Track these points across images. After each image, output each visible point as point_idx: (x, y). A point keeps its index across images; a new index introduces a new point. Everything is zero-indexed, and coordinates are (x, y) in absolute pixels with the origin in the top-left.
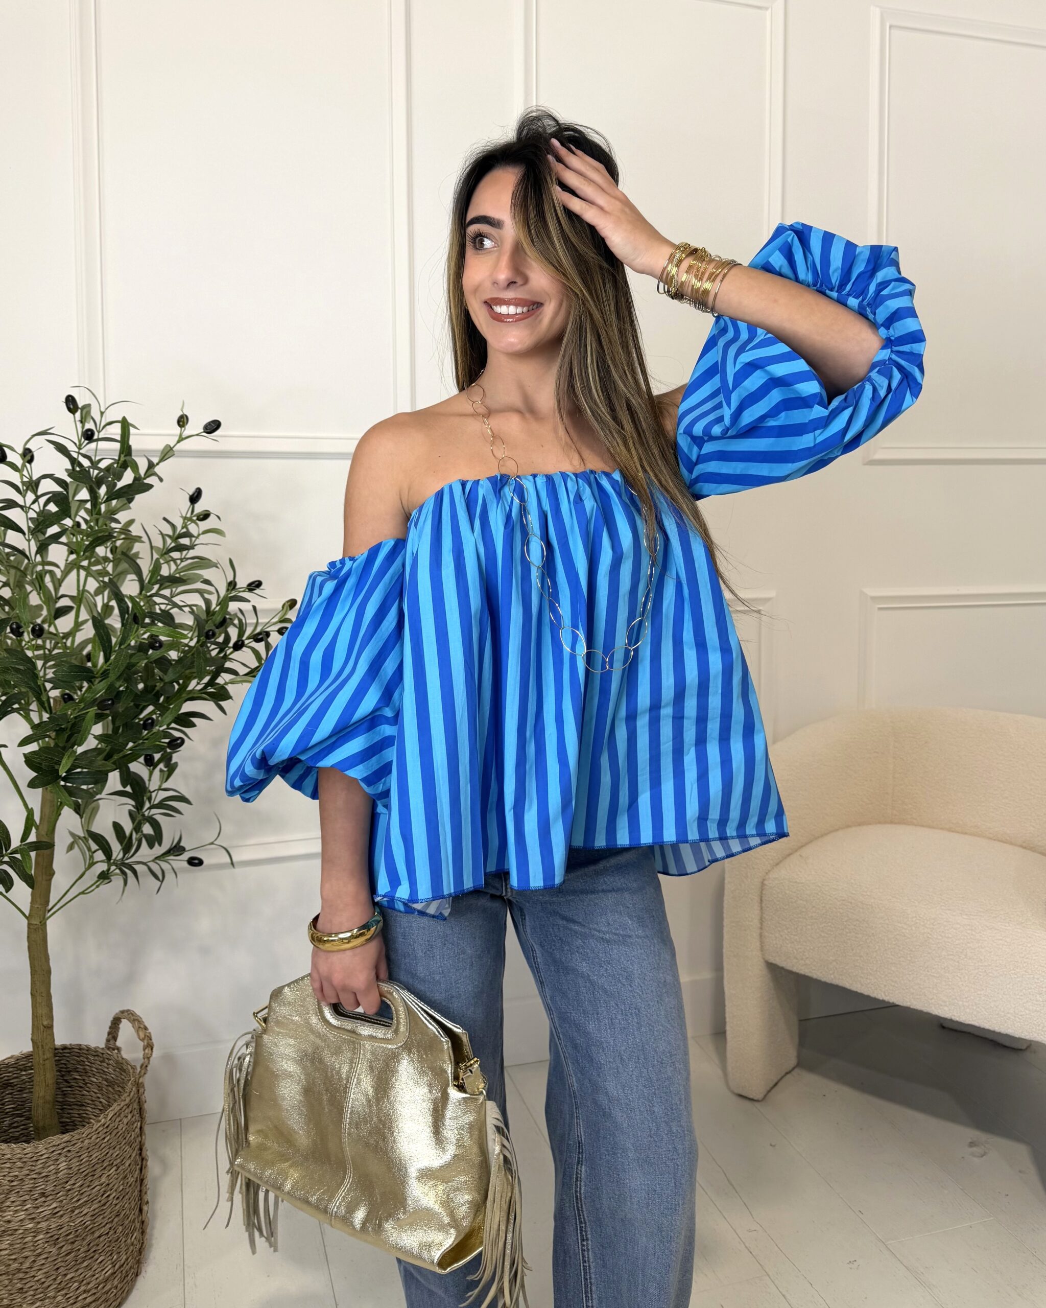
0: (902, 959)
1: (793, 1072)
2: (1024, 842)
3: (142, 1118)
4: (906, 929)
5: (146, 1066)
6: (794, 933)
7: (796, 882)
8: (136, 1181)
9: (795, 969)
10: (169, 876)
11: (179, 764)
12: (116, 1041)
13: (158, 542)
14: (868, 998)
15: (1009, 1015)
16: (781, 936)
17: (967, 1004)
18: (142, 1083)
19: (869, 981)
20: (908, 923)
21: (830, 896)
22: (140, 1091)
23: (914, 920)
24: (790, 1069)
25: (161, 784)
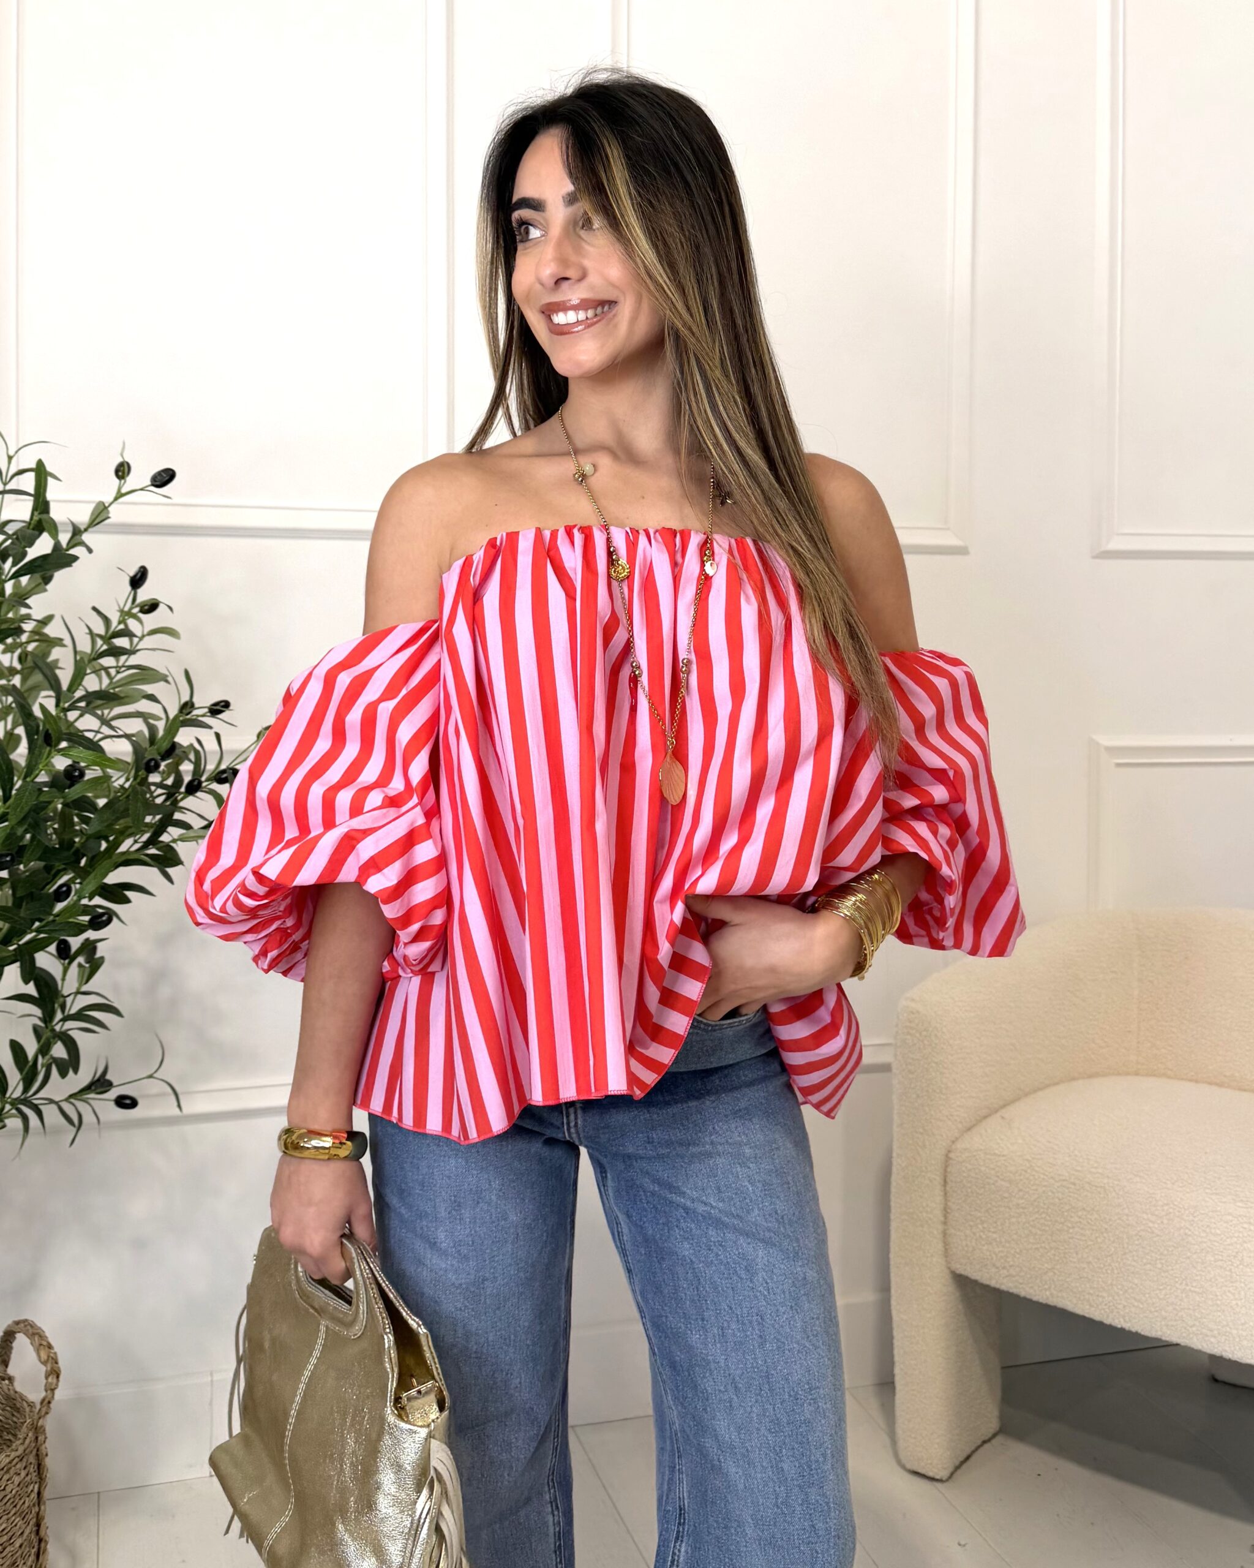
0: (1148, 1266)
1: (993, 1441)
3: (41, 1478)
4: (1153, 1222)
5: (49, 1402)
6: (992, 1230)
7: (995, 1154)
9: (993, 1283)
10: (89, 1119)
12: (7, 1366)
13: (84, 642)
16: (974, 1234)
18: (42, 1426)
19: (1101, 1300)
20: (1157, 1213)
21: (1044, 1174)
22: (39, 1438)
23: (1165, 1208)
24: (990, 1435)
25: (81, 985)
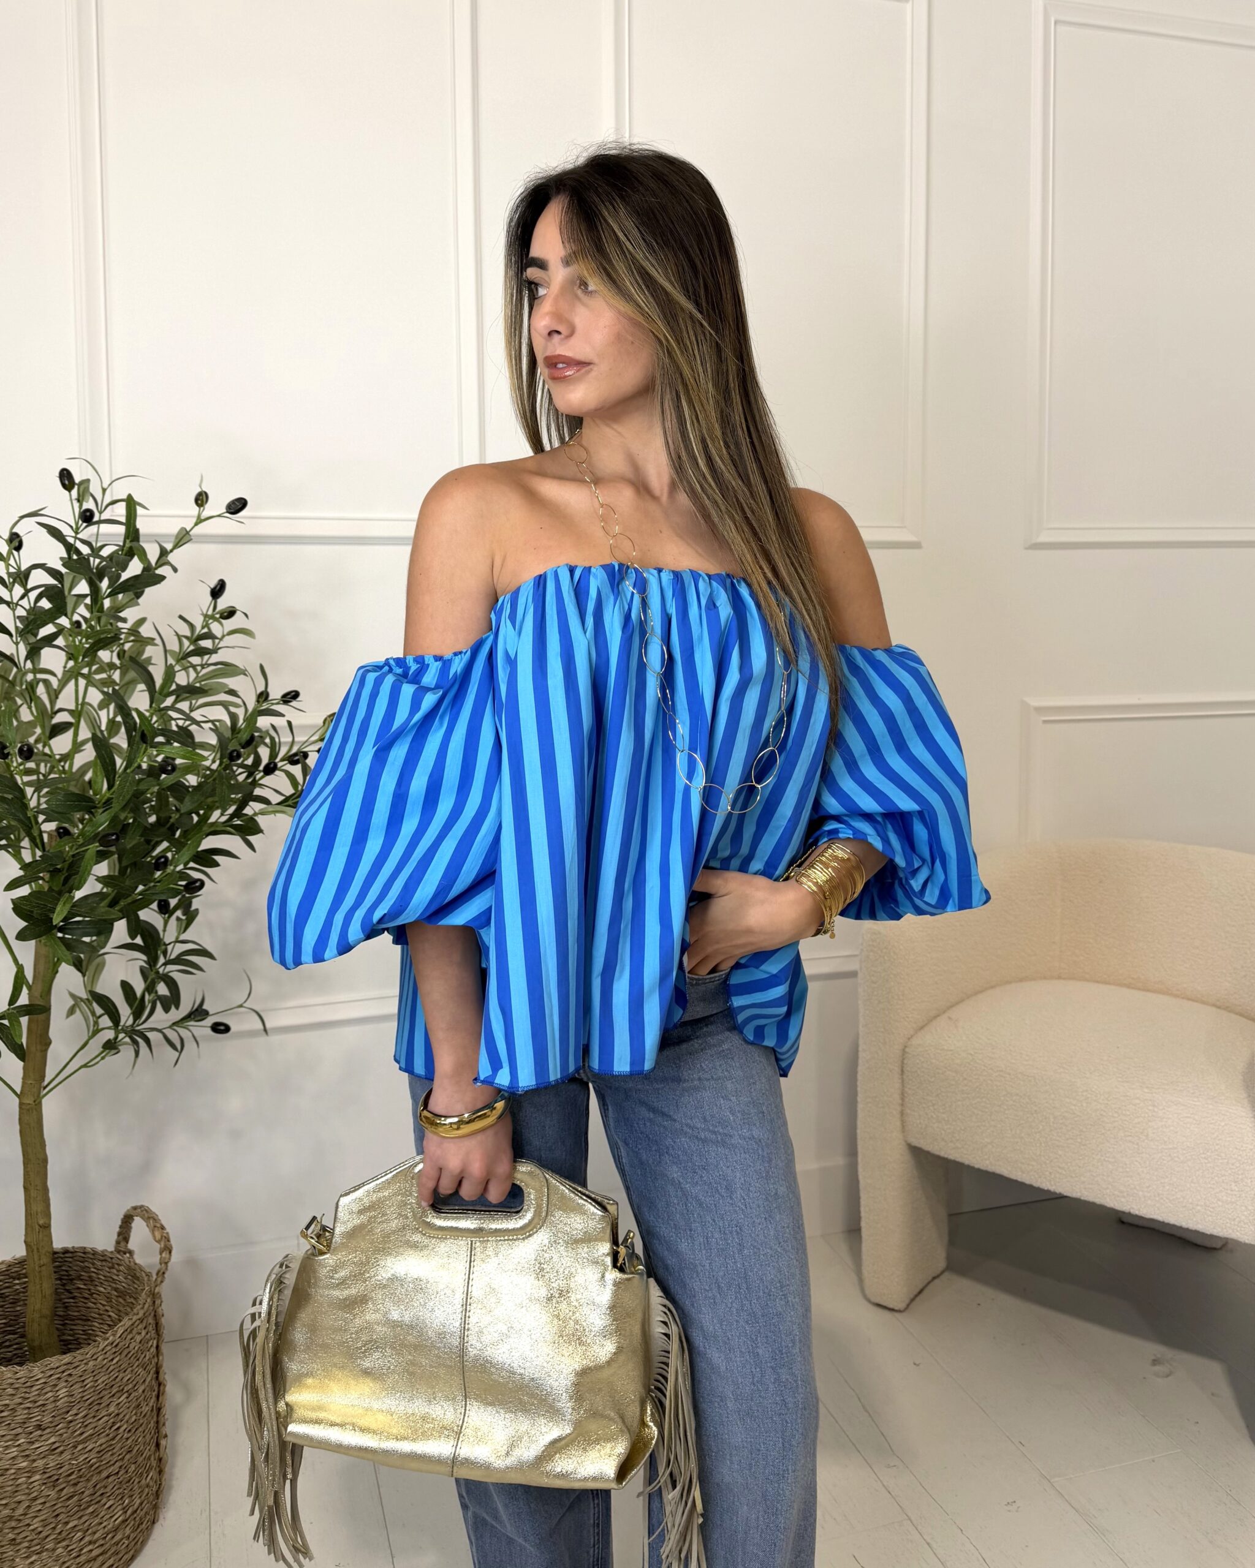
0: (1070, 1141)
1: (941, 1277)
2: (1218, 1000)
3: (158, 1335)
4: (1075, 1105)
5: (164, 1273)
6: (941, 1111)
7: (943, 1049)
8: (152, 1411)
9: (942, 1154)
10: (190, 1045)
11: (200, 911)
12: (127, 1242)
13: (173, 645)
14: (1031, 1187)
15: (1199, 1208)
16: (926, 1114)
17: (1149, 1195)
18: (158, 1293)
19: (1031, 1167)
20: (1078, 1098)
21: (984, 1066)
22: (156, 1303)
23: (1085, 1094)
24: (939, 1272)
25: (179, 935)
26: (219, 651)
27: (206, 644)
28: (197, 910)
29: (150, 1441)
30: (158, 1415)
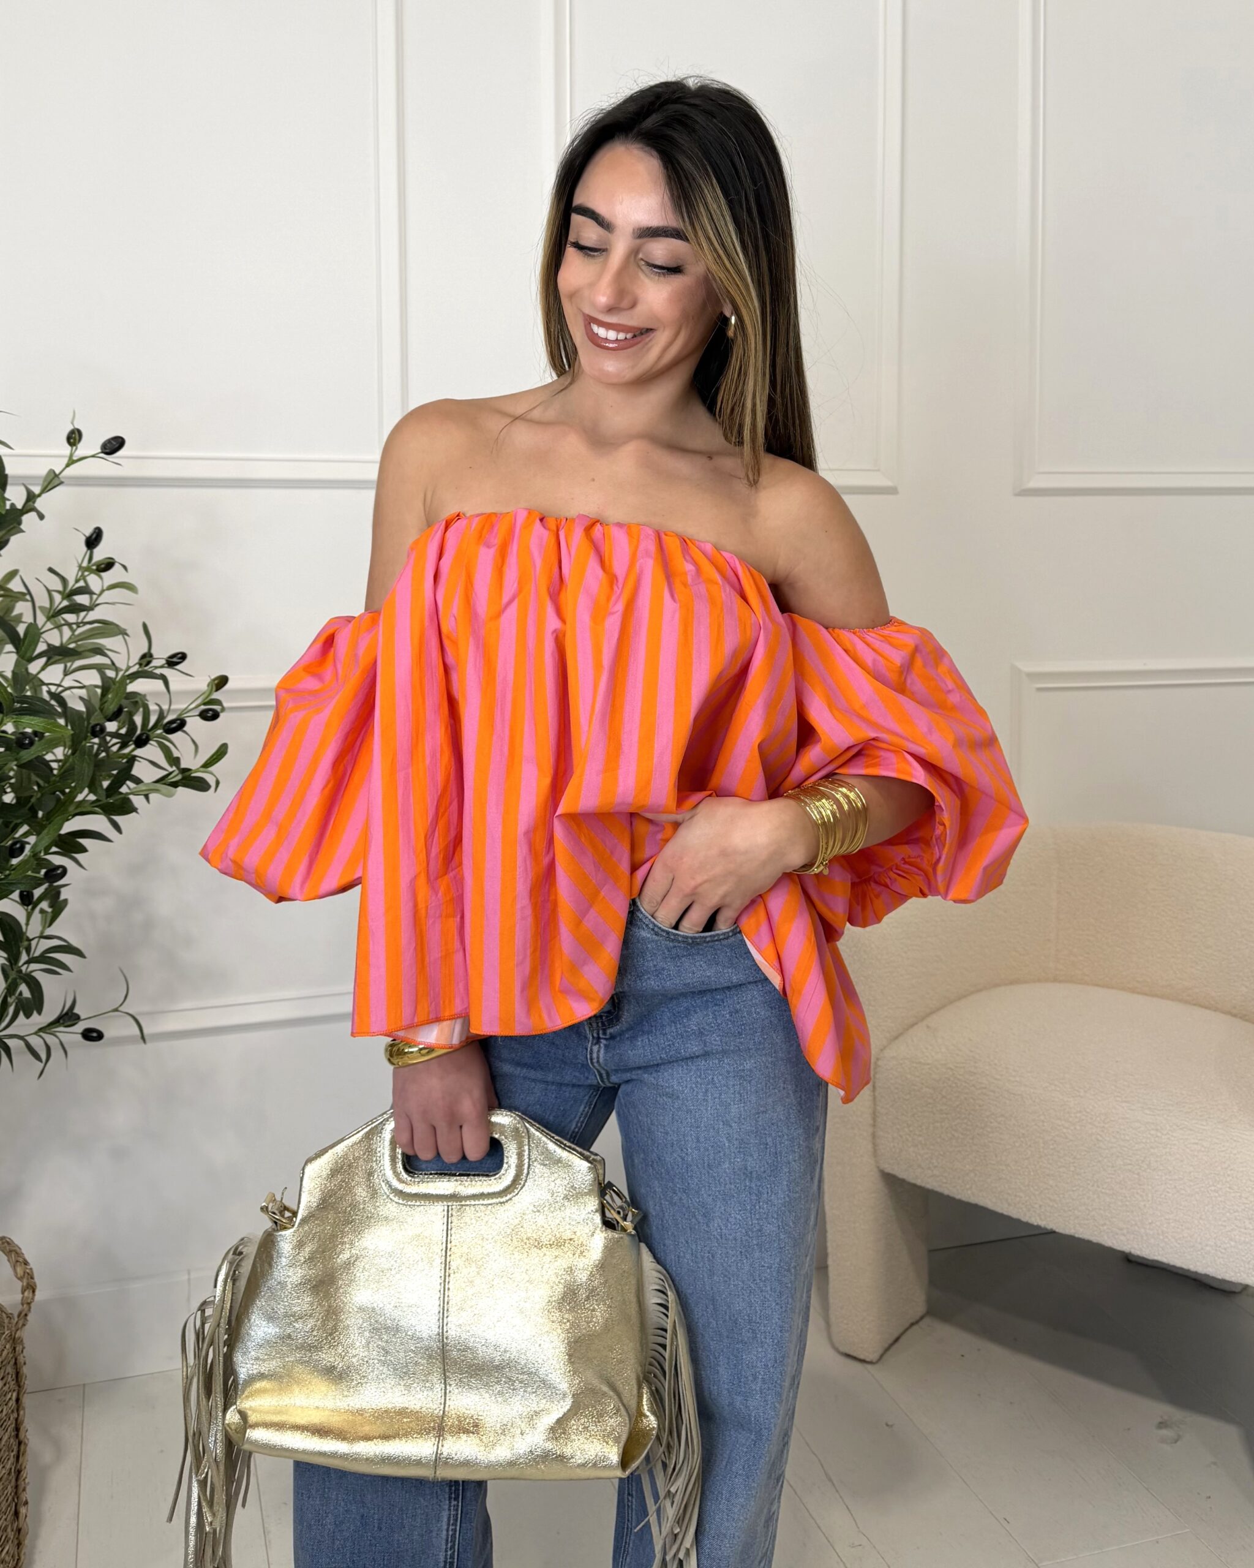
0: (1061, 1170)
1: (921, 1323)
2: (1235, 1008)
3: (19, 1386)
4: (1067, 1128)
5: (26, 1315)
6: (917, 1133)
7: (920, 1063)
8: (9, 1474)
9: (919, 1182)
10: (57, 1053)
11: (70, 901)
13: (42, 600)
14: (1018, 1222)
15: (1208, 1248)
16: (901, 1136)
17: (1151, 1232)
18: (20, 1338)
19: (1018, 1199)
20: (1071, 1119)
21: (965, 1082)
22: (17, 1349)
23: (1078, 1115)
24: (917, 1318)
25: (44, 928)
26: (97, 609)
27: (82, 599)
28: (66, 901)
29: (7, 1509)
30: (17, 1480)
